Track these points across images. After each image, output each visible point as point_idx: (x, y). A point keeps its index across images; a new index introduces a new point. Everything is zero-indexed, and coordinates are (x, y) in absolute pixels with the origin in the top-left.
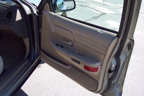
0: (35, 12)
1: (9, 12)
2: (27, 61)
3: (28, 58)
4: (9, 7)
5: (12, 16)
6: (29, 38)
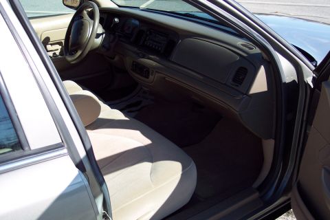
0: (309, 80)
1: (242, 67)
2: (257, 195)
3: (260, 189)
4: (245, 55)
5: (243, 79)
6: (275, 139)
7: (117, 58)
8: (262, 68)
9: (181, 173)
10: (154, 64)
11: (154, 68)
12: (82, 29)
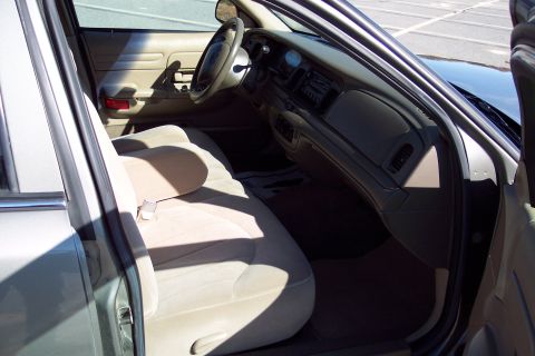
1: (408, 145)
7: (263, 107)
8: (433, 149)
9: (283, 287)
10: (301, 121)
11: (301, 128)
12: (217, 55)
